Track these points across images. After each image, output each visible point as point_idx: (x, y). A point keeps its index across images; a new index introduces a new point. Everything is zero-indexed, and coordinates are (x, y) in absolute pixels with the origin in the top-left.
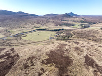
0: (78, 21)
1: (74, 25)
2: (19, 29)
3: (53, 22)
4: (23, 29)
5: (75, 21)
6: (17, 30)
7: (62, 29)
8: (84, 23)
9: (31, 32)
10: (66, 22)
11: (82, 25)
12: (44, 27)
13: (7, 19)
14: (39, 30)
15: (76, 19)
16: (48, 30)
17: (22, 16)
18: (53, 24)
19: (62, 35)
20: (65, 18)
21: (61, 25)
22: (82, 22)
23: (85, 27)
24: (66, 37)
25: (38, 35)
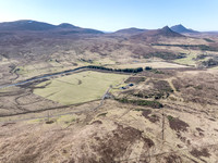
0: (193, 47)
1: (181, 56)
2: (42, 65)
3: (130, 48)
4: (53, 64)
5: (186, 47)
6: (37, 66)
7: (148, 69)
8: (208, 52)
9: (67, 72)
10: (163, 48)
11: (203, 57)
12: (106, 62)
13: (31, 40)
15: (191, 41)
16: (110, 70)
17: (65, 33)
18: (130, 53)
19: (140, 87)
20: (162, 37)
21: (148, 56)
22: (204, 48)
23: (211, 64)
24: (151, 96)
25: (80, 82)
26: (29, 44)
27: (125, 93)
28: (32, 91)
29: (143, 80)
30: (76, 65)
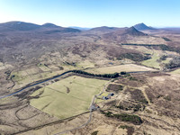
0: (155, 47)
1: (147, 57)
2: (33, 70)
3: (105, 49)
4: (43, 68)
5: (149, 46)
7: (123, 73)
8: (168, 53)
9: (56, 78)
10: (131, 48)
11: (164, 58)
12: (86, 65)
14: (74, 71)
15: (152, 41)
16: (92, 76)
17: (49, 33)
19: (121, 97)
23: (172, 67)
24: (130, 108)
25: (68, 90)
26: (20, 46)
27: (108, 104)
28: (28, 102)
29: (121, 88)
30: (62, 69)
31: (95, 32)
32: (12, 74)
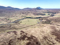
19: (44, 21)
21: (37, 14)
22: (48, 12)
28: (19, 24)
30: (22, 17)
31: (25, 10)
32: (7, 19)
